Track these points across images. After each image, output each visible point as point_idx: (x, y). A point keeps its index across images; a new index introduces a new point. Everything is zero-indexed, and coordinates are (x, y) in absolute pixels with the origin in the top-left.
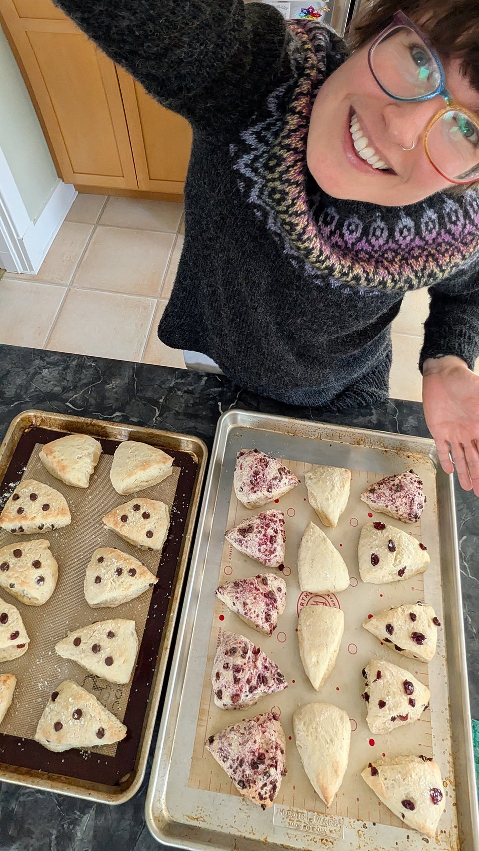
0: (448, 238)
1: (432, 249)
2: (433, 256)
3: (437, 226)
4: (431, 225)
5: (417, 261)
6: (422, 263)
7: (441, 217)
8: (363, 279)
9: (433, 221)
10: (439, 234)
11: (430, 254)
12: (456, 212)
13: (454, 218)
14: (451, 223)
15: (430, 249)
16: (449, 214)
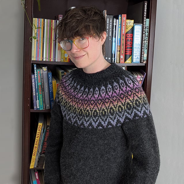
0: (115, 95)
1: (112, 99)
2: (112, 102)
3: (112, 90)
4: (110, 90)
5: (107, 103)
6: (108, 104)
7: (113, 87)
8: (89, 110)
9: (110, 88)
10: (112, 93)
11: (111, 101)
12: (117, 86)
13: (116, 88)
14: (116, 89)
15: (111, 99)
16: (115, 86)
